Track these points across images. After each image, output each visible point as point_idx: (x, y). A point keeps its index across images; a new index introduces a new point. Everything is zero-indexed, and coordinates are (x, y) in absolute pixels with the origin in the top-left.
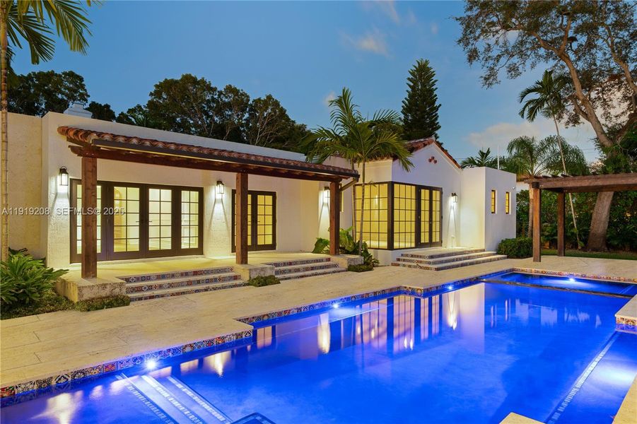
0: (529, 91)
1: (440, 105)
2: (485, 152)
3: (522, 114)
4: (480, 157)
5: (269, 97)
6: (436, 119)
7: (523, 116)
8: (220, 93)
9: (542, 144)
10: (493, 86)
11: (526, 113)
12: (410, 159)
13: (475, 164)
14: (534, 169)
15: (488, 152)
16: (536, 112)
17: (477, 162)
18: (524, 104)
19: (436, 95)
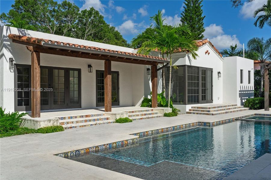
0: (260, 11)
1: (205, 17)
2: (234, 46)
3: (256, 24)
4: (231, 50)
5: (92, 9)
6: (202, 25)
7: (256, 25)
8: (59, 6)
9: (268, 42)
10: (238, 7)
11: (258, 23)
12: (196, 52)
13: (228, 54)
14: (263, 57)
15: (236, 46)
16: (264, 22)
17: (229, 53)
18: (257, 18)
19: (202, 10)
